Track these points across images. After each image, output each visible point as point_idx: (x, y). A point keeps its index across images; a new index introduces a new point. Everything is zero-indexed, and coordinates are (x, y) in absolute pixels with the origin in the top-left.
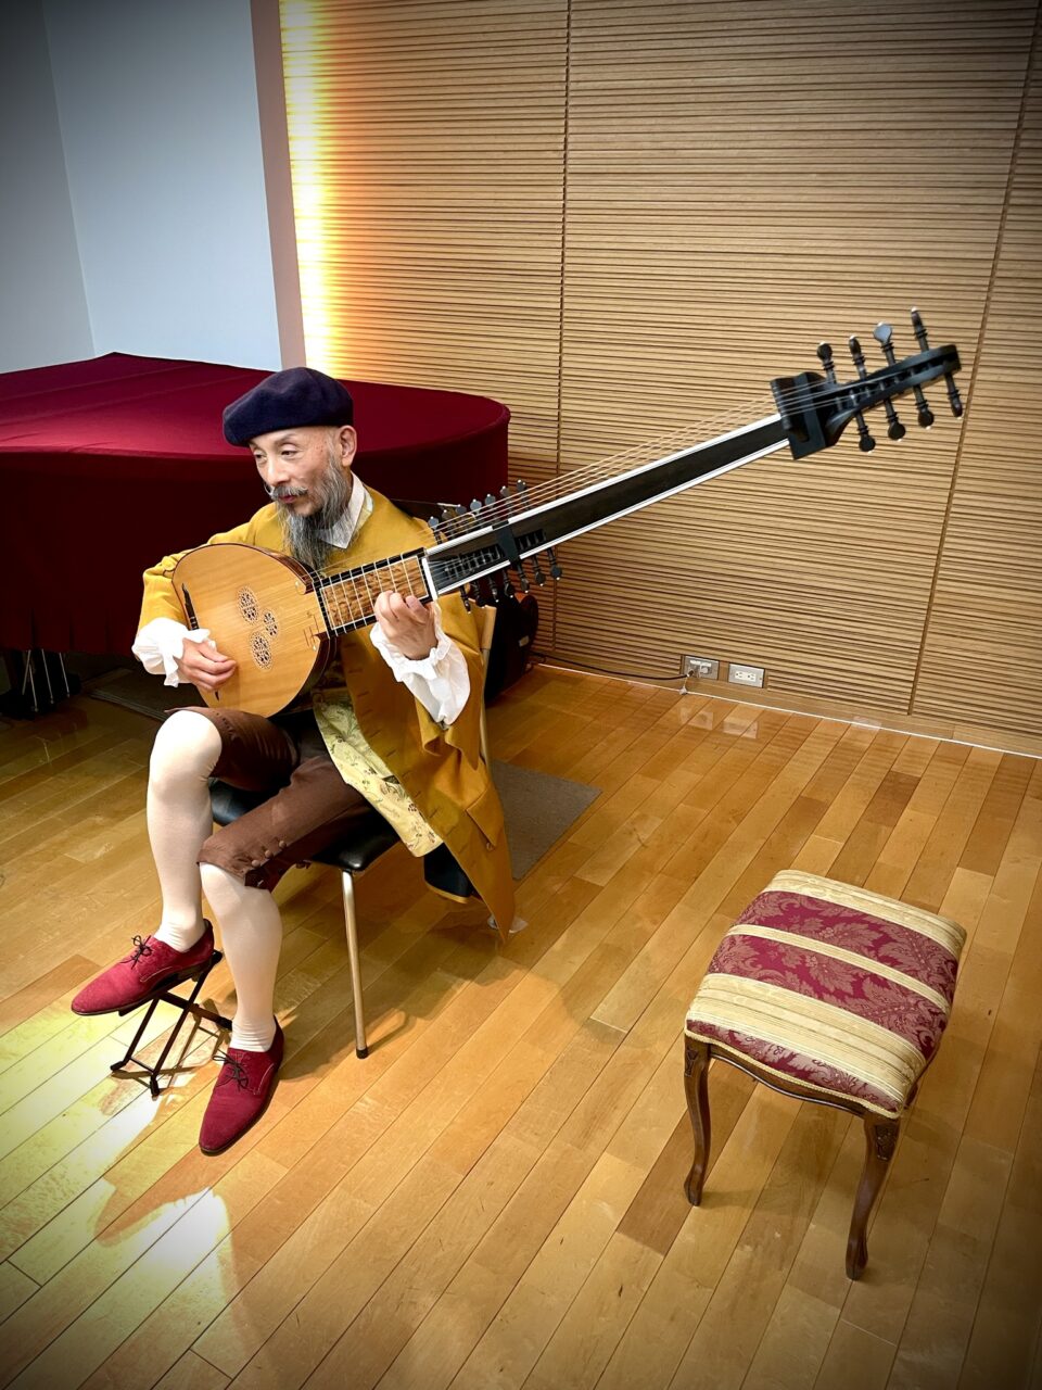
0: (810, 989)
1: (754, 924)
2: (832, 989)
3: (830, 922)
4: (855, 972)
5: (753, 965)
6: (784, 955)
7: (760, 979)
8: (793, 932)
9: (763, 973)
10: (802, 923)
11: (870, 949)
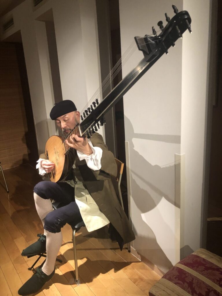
0: (190, 291)
1: (182, 264)
2: (198, 292)
3: (207, 269)
4: (209, 288)
5: (176, 278)
6: (186, 277)
7: (175, 283)
8: (193, 269)
9: (177, 281)
10: (197, 267)
11: (218, 281)
